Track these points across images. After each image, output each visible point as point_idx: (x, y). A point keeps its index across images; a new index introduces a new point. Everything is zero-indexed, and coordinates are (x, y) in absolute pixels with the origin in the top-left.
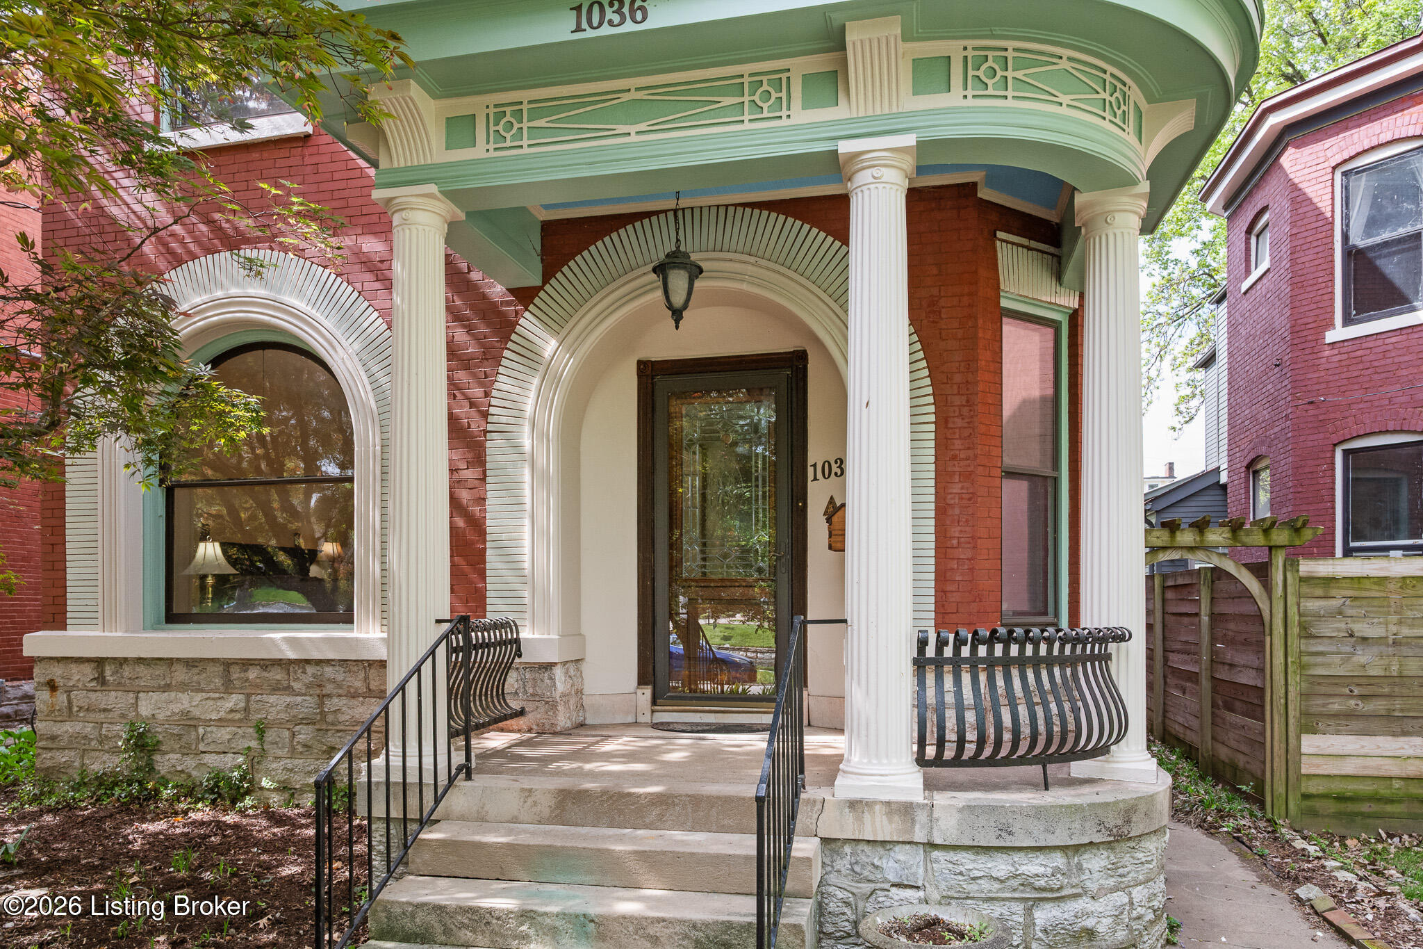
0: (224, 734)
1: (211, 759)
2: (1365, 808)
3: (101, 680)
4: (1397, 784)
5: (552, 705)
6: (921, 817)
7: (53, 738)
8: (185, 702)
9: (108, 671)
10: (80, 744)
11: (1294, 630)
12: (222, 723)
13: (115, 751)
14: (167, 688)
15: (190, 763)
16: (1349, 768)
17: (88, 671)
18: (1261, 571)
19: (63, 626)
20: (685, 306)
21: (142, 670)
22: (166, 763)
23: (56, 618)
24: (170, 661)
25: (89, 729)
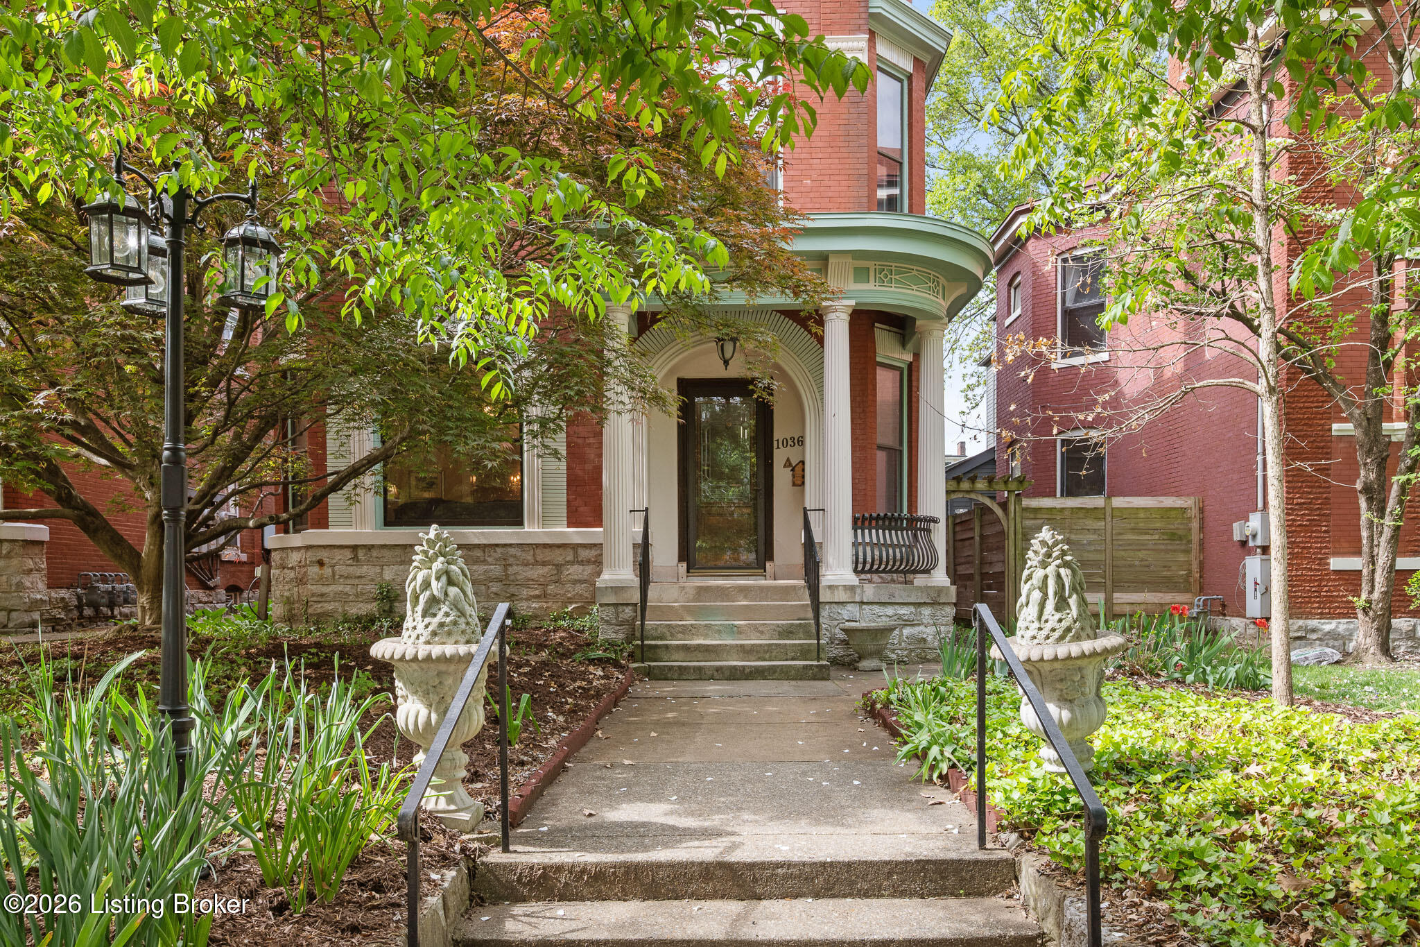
3: (355, 558)
6: (858, 591)
7: (322, 595)
9: (361, 554)
10: (342, 598)
11: (1019, 536)
13: (368, 601)
17: (348, 554)
18: (1004, 506)
19: (327, 526)
20: (730, 359)
21: (385, 552)
23: (321, 522)
25: (348, 589)
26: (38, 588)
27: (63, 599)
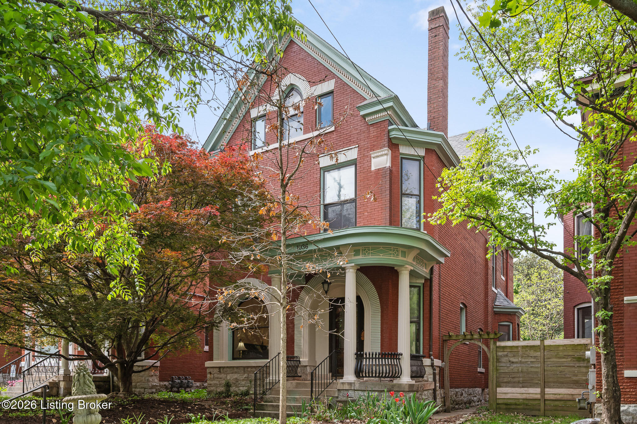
0: (243, 383)
1: (241, 388)
2: (512, 407)
3: (220, 372)
4: (521, 401)
5: (307, 375)
7: (211, 384)
8: (236, 376)
9: (221, 370)
10: (215, 385)
11: (495, 360)
12: (243, 380)
13: (222, 387)
14: (232, 373)
15: (237, 389)
16: (508, 396)
17: (217, 370)
19: (213, 360)
20: (328, 290)
21: (228, 369)
22: (232, 389)
23: (211, 359)
24: (233, 367)
25: (217, 382)
26: (155, 381)
27: (165, 385)
